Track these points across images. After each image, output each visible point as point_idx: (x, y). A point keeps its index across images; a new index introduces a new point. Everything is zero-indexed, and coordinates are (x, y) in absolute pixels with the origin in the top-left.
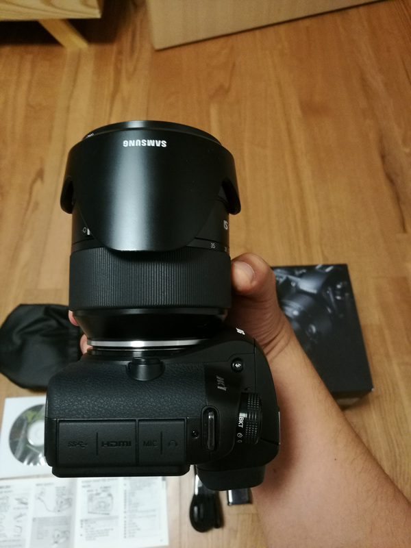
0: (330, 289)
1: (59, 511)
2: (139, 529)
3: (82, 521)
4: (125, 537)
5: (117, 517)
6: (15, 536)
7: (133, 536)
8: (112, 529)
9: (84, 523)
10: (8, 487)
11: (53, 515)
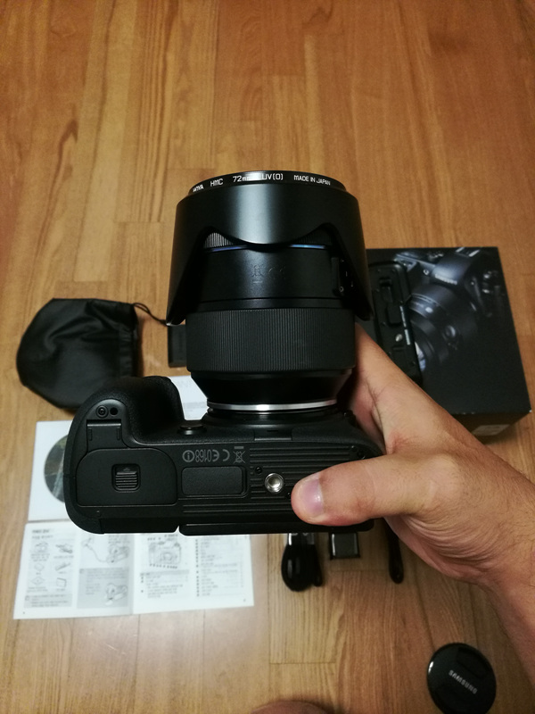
0: (475, 279)
1: (113, 562)
2: (215, 587)
3: (142, 574)
4: (198, 595)
5: (187, 572)
6: (58, 590)
7: (208, 594)
8: (181, 586)
9: (145, 577)
10: (45, 531)
11: (105, 565)
